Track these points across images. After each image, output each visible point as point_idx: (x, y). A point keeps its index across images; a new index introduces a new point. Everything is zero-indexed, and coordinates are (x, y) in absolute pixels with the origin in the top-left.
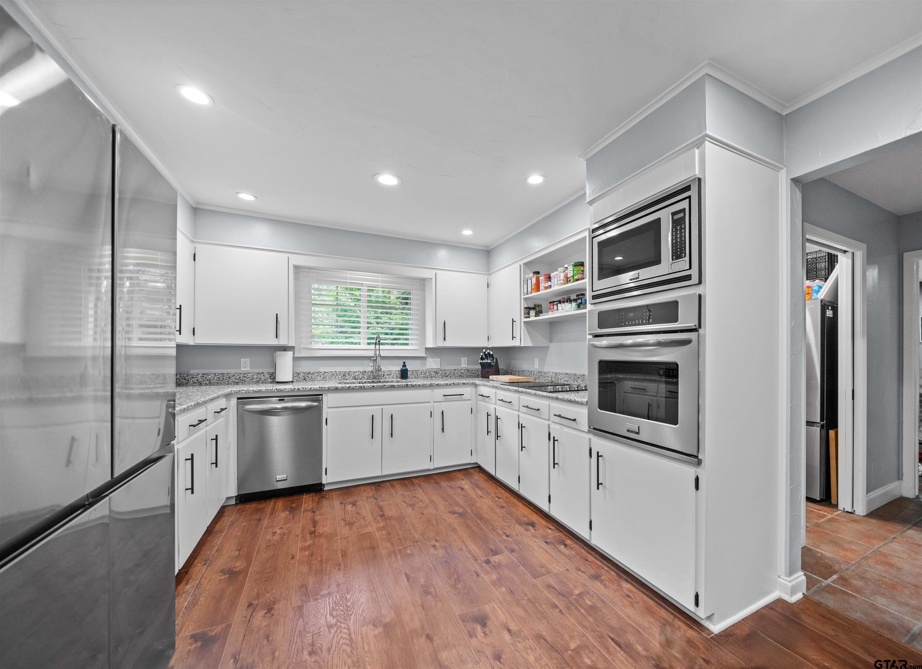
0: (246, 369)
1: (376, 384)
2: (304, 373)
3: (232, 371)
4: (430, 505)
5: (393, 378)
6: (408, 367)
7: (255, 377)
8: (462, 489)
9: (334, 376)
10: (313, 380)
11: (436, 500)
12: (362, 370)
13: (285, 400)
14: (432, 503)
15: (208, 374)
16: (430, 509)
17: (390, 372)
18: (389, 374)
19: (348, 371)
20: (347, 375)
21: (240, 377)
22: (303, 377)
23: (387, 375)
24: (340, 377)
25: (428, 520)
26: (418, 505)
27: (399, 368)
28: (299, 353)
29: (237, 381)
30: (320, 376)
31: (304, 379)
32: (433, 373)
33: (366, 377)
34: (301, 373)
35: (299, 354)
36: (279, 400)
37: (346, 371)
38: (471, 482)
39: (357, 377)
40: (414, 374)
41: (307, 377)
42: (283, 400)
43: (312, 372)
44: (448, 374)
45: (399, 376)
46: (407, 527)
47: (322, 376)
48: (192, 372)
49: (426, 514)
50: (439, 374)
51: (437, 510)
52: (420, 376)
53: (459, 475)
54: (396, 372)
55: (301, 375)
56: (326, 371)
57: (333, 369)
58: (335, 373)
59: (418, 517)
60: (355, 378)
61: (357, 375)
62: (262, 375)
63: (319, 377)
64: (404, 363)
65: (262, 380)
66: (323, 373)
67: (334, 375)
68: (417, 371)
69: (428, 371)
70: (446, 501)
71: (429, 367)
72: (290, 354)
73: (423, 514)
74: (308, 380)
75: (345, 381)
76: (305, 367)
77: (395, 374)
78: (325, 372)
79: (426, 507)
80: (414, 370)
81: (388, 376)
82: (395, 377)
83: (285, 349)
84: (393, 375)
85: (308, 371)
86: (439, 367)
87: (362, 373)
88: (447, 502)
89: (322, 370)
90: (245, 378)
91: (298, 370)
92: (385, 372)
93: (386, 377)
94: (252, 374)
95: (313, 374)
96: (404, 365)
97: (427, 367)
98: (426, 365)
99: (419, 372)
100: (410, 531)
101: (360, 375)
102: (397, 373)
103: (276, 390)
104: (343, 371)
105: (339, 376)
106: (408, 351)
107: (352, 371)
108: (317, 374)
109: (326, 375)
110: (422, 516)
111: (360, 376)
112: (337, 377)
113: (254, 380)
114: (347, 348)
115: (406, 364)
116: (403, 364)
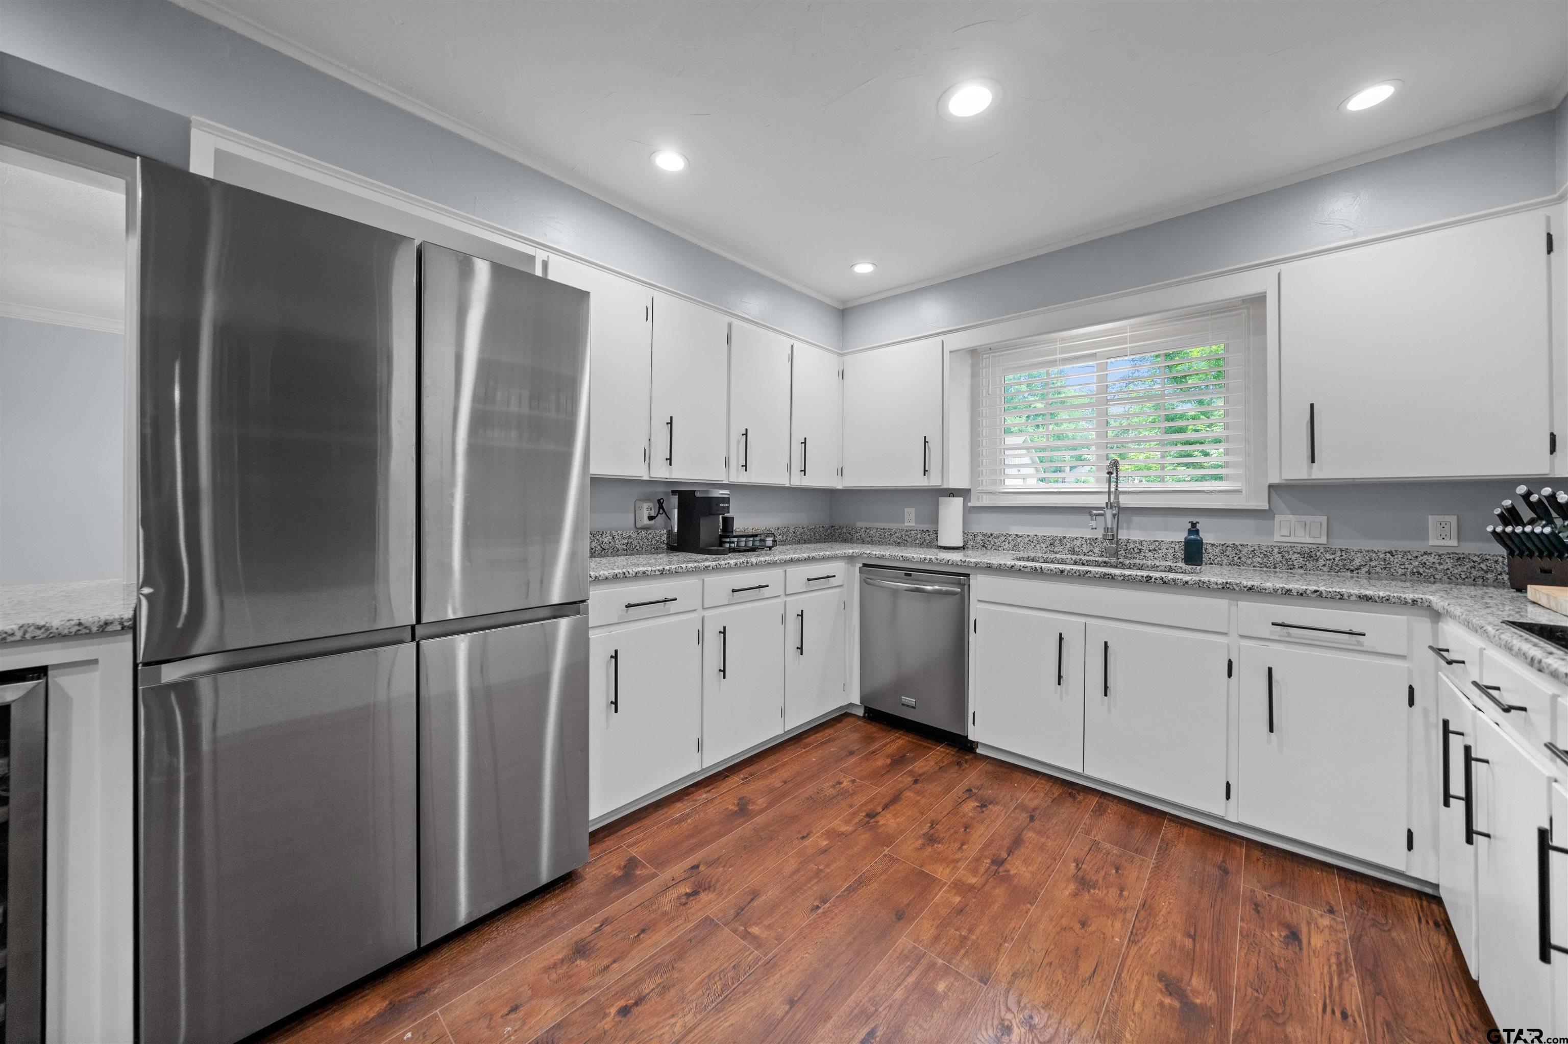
0: (910, 524)
1: (1068, 567)
2: (984, 535)
3: (894, 526)
4: (1131, 916)
5: (1165, 558)
6: (1207, 537)
7: (919, 536)
8: (1293, 936)
9: (1032, 544)
10: (996, 548)
11: (1164, 912)
12: (1088, 537)
13: (913, 577)
14: (1142, 912)
15: (870, 529)
16: (1118, 925)
17: (1157, 543)
18: (1155, 550)
19: (1060, 535)
20: (1057, 543)
21: (902, 536)
22: (981, 542)
23: (1150, 551)
24: (1044, 546)
25: (1077, 950)
26: (1098, 893)
27: (1181, 536)
28: (978, 499)
29: (899, 541)
30: (1009, 543)
31: (983, 546)
32: (1296, 555)
33: (1096, 550)
34: (979, 534)
35: (977, 502)
36: (906, 574)
37: (1057, 537)
38: (1356, 939)
39: (1077, 549)
40: (1228, 553)
41: (987, 543)
42: (910, 575)
43: (996, 533)
44: (1357, 562)
45: (1181, 554)
46: (1012, 925)
47: (1013, 543)
48: (859, 524)
49: (1093, 928)
50: (1321, 562)
51: (1133, 941)
52: (1249, 561)
53: (1335, 891)
54: (1173, 546)
55: (979, 538)
56: (1020, 534)
57: (1031, 531)
58: (1035, 539)
59: (1064, 922)
60: (1073, 551)
61: (1078, 544)
62: (927, 533)
63: (1007, 543)
64: (1194, 525)
65: (927, 541)
66: (1014, 536)
67: (1033, 541)
68: (1240, 547)
69: (1276, 550)
70: (1189, 936)
71: (1284, 539)
72: (958, 501)
73: (1083, 924)
74: (989, 547)
75: (1052, 556)
76: (986, 525)
77: (1171, 551)
78: (1017, 535)
79: (1113, 913)
80: (1229, 543)
81: (1150, 554)
82: (1171, 557)
83: (952, 493)
84: (1164, 551)
85: (989, 532)
86: (1323, 540)
87: (1088, 542)
88: (1188, 943)
89: (1015, 530)
90: (907, 537)
91: (975, 529)
92: (1144, 543)
93: (1145, 556)
94: (916, 532)
95: (998, 537)
96: (1194, 529)
97: (1277, 538)
98: (1271, 533)
99: (1245, 551)
100: (1005, 941)
101: (1085, 546)
102: (1177, 547)
103: (901, 559)
104: (1050, 535)
105: (1042, 544)
106: (1208, 496)
107: (1068, 536)
108: (1003, 538)
109: (1019, 540)
110: (1077, 926)
111: (1085, 549)
112: (1038, 546)
113: (917, 542)
114: (1056, 490)
115: (1198, 526)
116: (1189, 526)
